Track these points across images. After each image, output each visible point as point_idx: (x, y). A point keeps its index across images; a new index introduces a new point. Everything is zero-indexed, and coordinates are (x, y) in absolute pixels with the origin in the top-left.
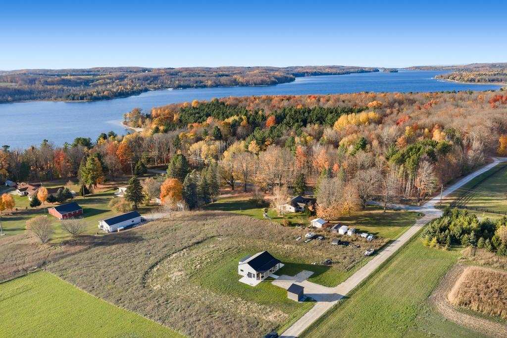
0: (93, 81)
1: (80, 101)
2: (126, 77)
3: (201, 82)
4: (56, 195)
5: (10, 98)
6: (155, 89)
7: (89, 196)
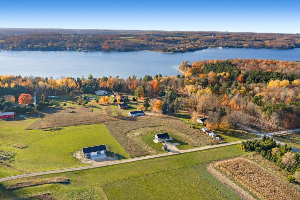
0: (180, 41)
1: (168, 52)
2: (198, 39)
3: (241, 44)
4: (123, 99)
5: (137, 49)
6: (212, 47)
7: (136, 102)
